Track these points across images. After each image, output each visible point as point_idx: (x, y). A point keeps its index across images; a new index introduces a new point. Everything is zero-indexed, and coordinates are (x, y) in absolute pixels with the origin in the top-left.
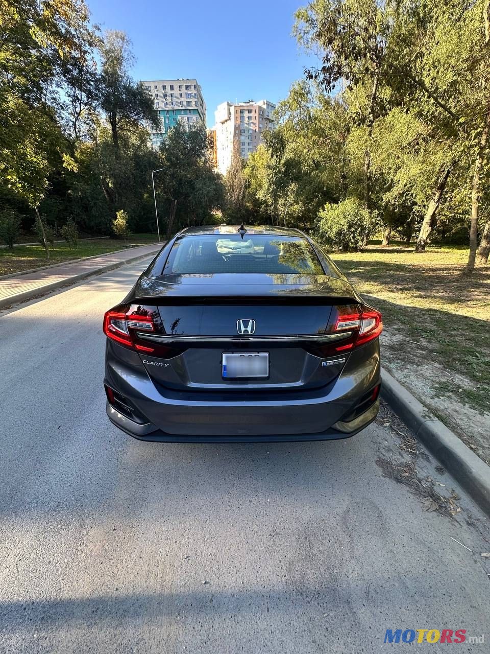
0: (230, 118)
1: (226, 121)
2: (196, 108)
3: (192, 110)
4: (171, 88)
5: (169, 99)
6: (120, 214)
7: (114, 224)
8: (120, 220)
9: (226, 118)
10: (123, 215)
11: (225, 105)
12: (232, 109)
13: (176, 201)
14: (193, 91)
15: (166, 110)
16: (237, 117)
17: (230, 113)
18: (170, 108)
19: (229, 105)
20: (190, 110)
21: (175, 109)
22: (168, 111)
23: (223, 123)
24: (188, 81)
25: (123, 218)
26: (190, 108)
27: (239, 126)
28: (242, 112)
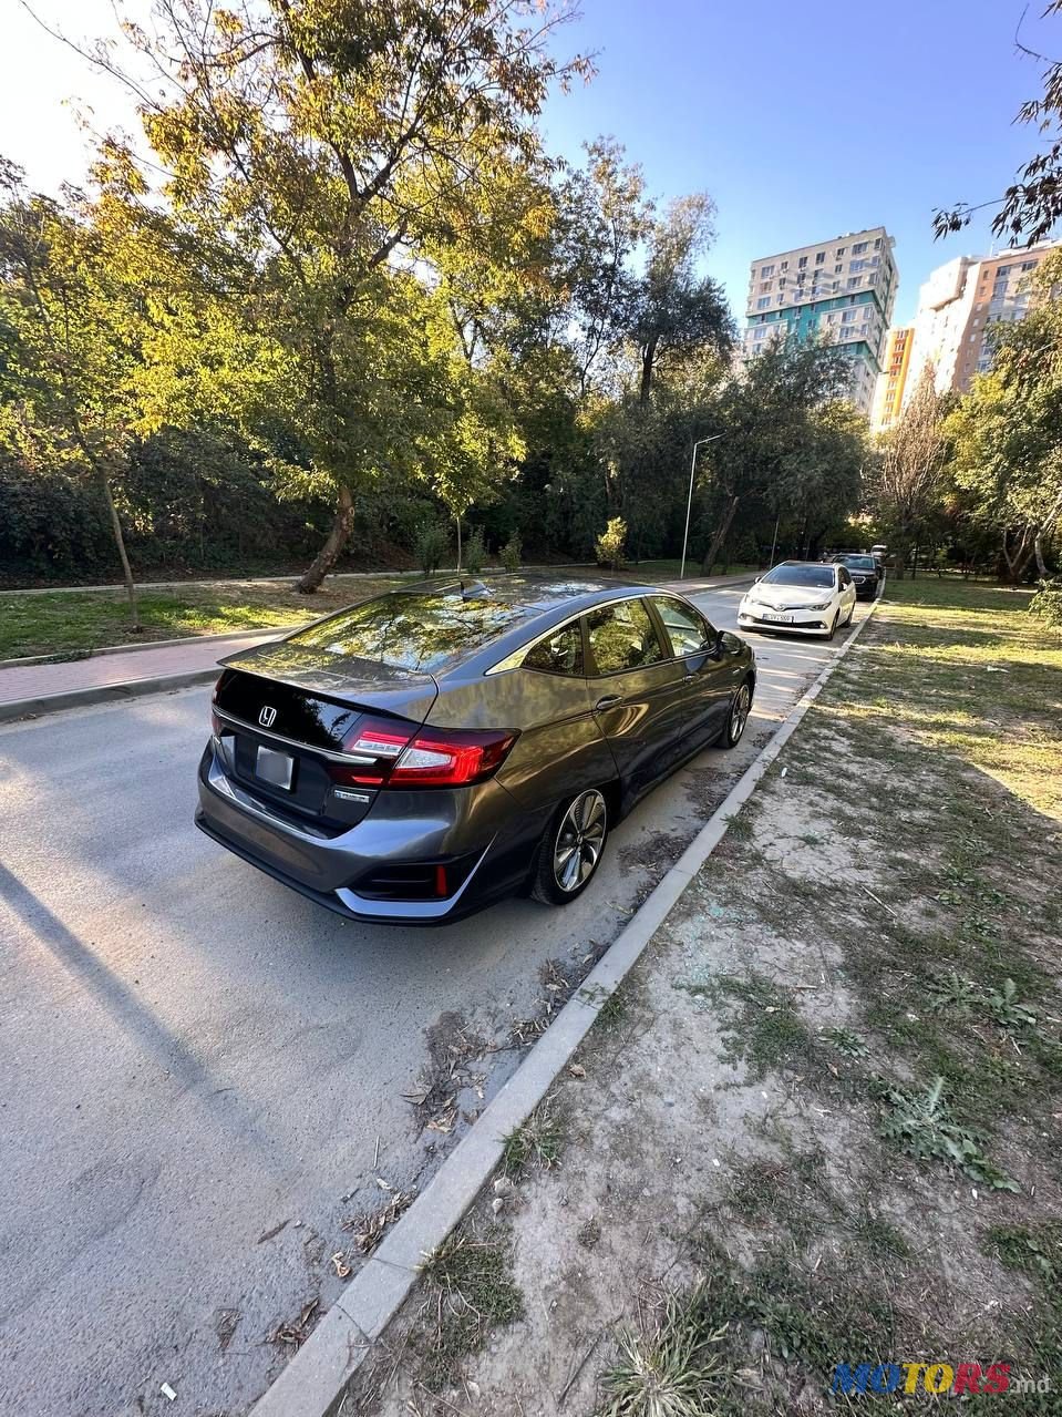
0: (960, 294)
1: (950, 302)
2: (871, 288)
3: (858, 294)
4: (818, 259)
5: (808, 283)
6: (614, 524)
7: (599, 544)
8: (612, 536)
9: (952, 294)
10: (619, 526)
11: (955, 266)
12: (974, 273)
13: (737, 498)
14: (871, 253)
15: (796, 307)
16: (983, 288)
17: (964, 282)
18: (806, 300)
19: (967, 263)
20: (853, 296)
21: (818, 300)
22: (800, 307)
23: (937, 309)
24: (864, 234)
25: (618, 532)
26: (854, 292)
27: (986, 308)
28: (1001, 272)
